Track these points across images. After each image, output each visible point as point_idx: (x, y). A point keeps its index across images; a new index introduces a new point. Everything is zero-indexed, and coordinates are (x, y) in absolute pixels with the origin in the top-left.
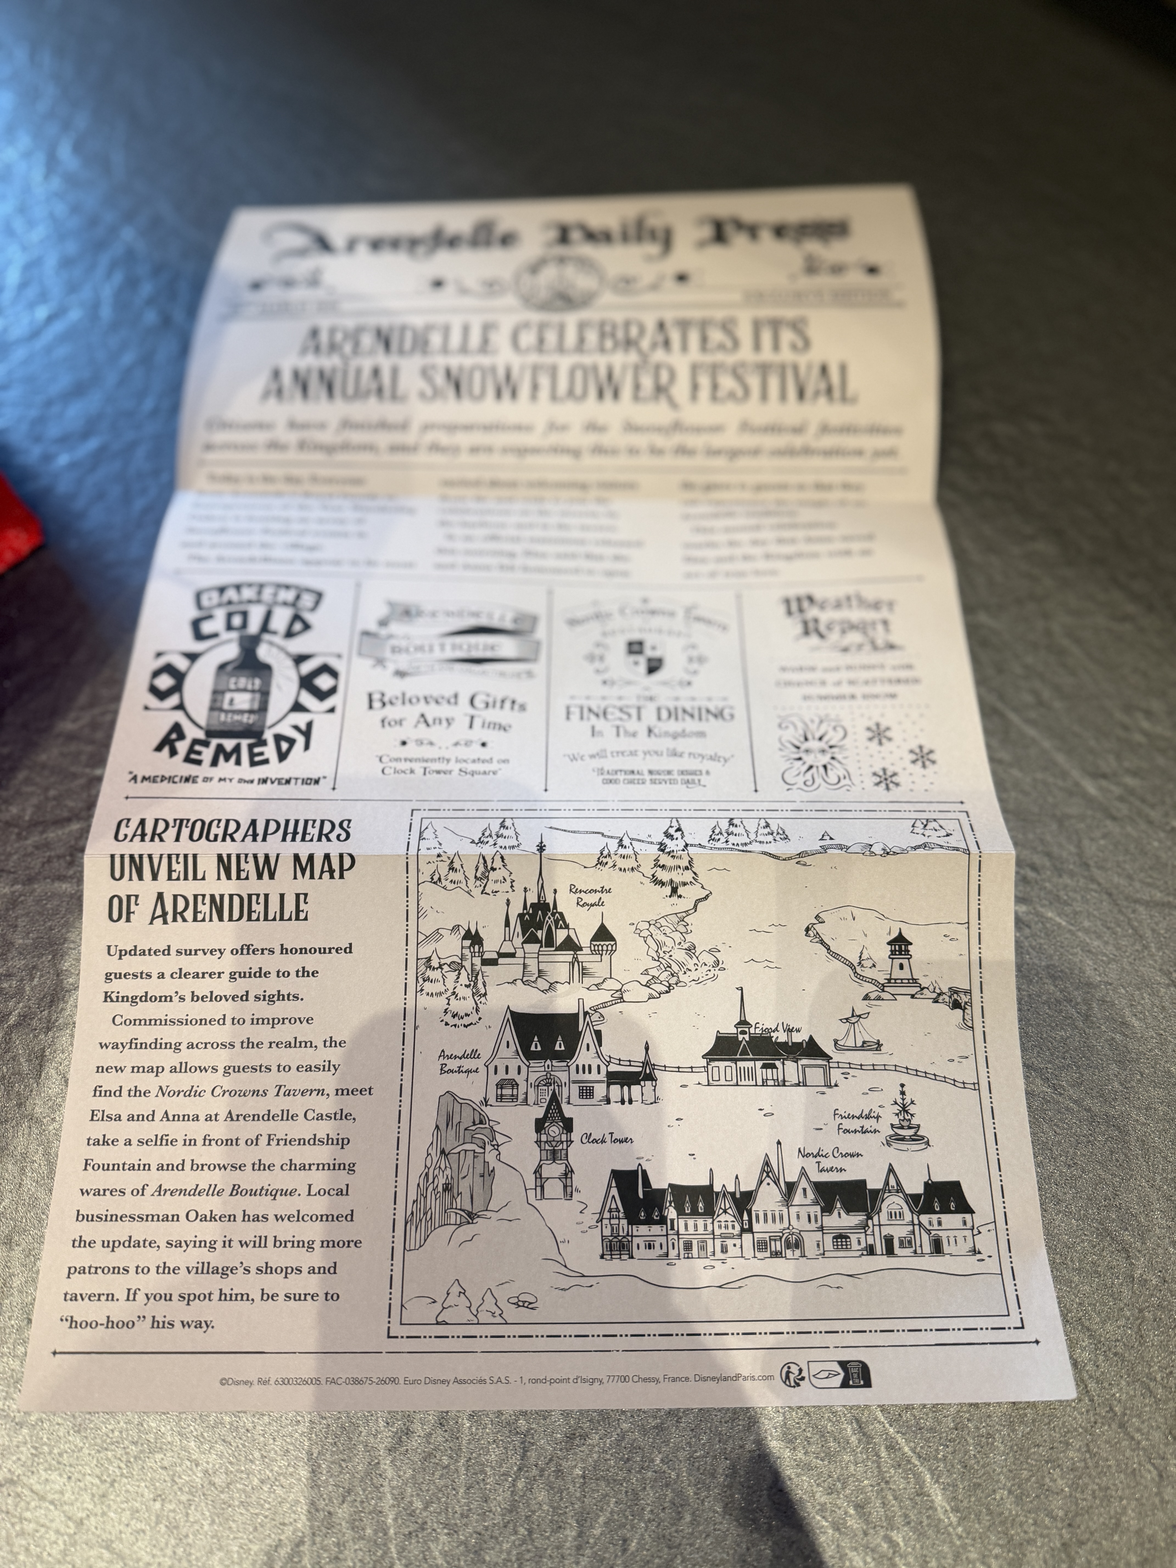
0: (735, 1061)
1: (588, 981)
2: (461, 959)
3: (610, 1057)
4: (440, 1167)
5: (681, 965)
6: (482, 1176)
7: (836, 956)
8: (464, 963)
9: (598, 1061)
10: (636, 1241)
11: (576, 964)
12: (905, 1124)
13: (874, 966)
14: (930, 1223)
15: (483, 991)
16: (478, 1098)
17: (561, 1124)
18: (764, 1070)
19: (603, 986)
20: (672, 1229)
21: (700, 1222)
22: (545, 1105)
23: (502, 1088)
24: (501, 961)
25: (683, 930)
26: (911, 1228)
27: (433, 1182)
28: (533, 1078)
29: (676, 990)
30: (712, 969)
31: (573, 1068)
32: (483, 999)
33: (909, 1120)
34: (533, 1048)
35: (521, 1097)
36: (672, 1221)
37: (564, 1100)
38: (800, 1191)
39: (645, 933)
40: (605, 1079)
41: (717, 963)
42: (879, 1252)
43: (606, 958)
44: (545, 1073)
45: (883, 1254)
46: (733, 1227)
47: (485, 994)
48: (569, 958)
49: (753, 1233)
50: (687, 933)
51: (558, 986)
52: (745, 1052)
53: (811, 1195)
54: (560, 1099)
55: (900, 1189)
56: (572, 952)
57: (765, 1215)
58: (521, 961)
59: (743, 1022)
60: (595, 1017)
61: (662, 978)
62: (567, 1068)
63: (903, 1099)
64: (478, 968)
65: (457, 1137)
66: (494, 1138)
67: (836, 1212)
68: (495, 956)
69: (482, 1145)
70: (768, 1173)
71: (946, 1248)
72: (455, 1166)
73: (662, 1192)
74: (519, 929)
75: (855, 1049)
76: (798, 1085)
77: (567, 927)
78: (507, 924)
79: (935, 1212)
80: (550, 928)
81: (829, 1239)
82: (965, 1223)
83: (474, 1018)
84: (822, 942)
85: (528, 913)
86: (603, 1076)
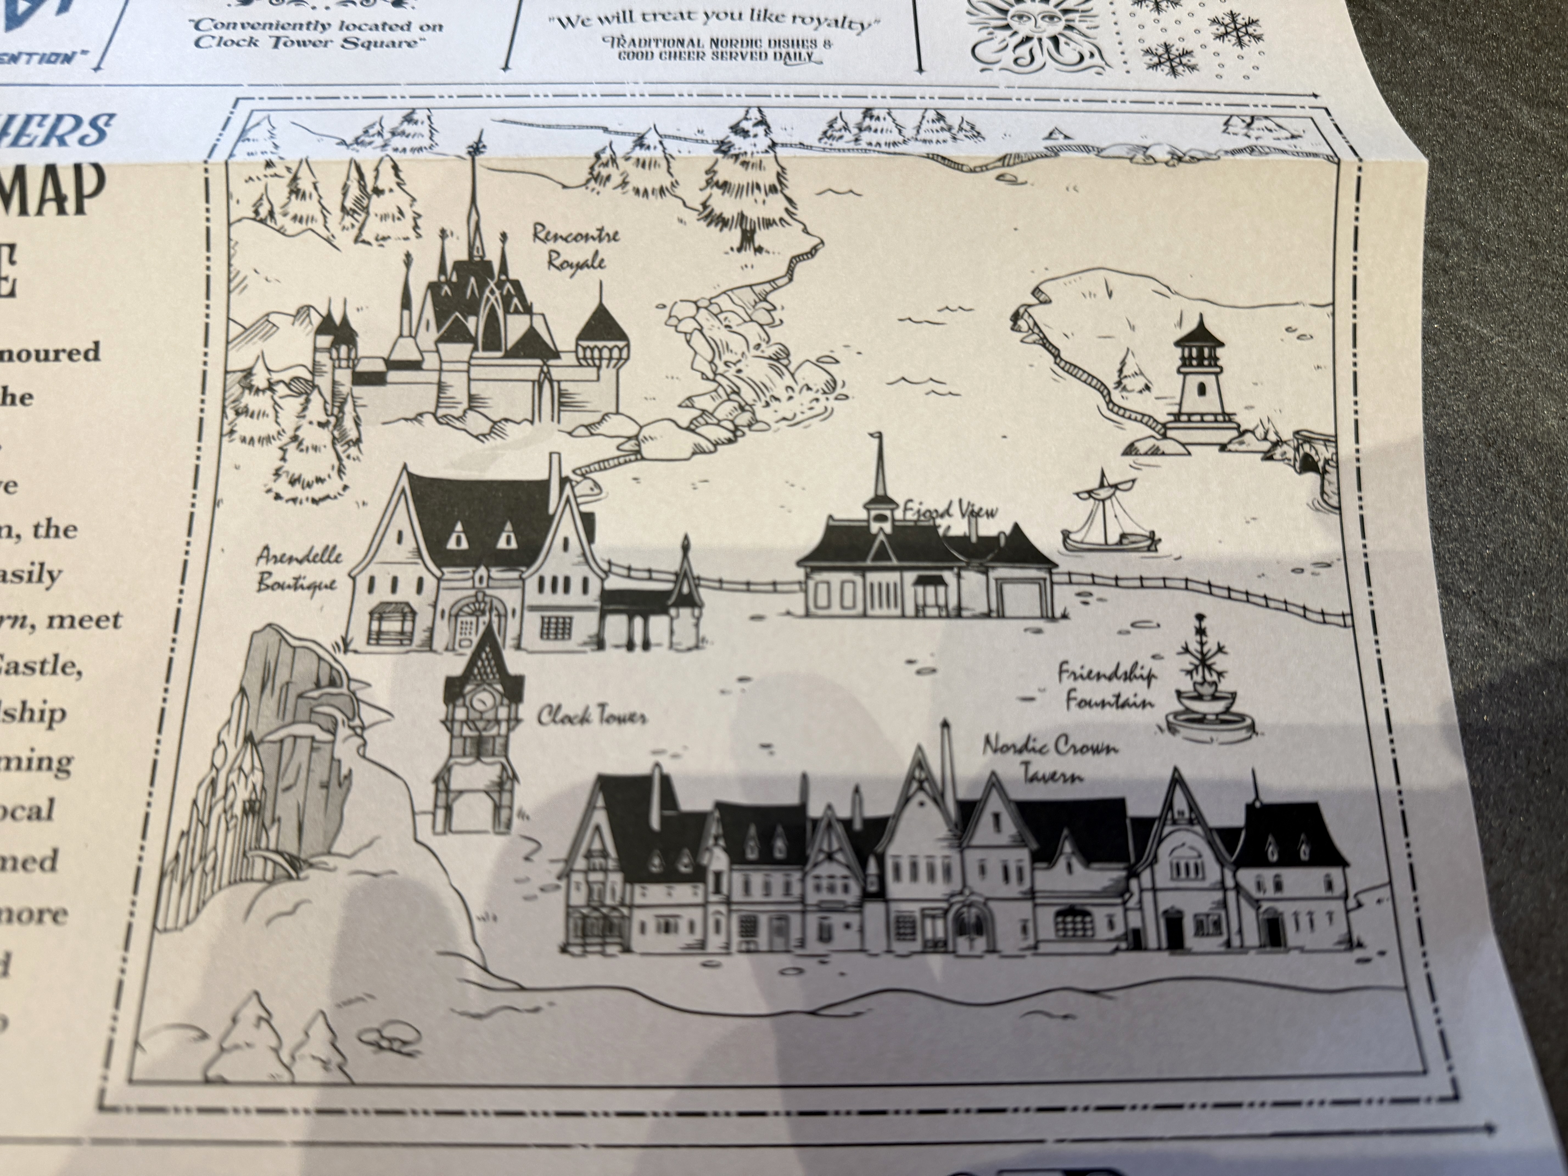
0: (863, 571)
1: (569, 419)
2: (313, 373)
3: (610, 563)
4: (241, 769)
5: (759, 388)
6: (325, 786)
7: (1072, 369)
8: (318, 381)
9: (585, 571)
10: (639, 915)
11: (546, 385)
12: (1207, 690)
13: (1147, 388)
14: (1259, 886)
15: (353, 434)
16: (329, 637)
17: (499, 687)
18: (920, 589)
19: (603, 429)
20: (717, 891)
21: (777, 878)
22: (469, 652)
23: (380, 619)
24: (392, 376)
25: (764, 318)
26: (1218, 896)
27: (225, 797)
28: (447, 600)
29: (750, 439)
30: (822, 398)
31: (532, 584)
32: (353, 451)
33: (1215, 684)
34: (452, 545)
35: (420, 636)
36: (718, 875)
37: (510, 642)
38: (986, 820)
39: (688, 326)
40: (598, 604)
41: (832, 384)
42: (1152, 943)
43: (607, 373)
44: (473, 592)
45: (1159, 949)
46: (846, 889)
47: (358, 441)
48: (533, 374)
49: (886, 901)
50: (772, 325)
51: (509, 427)
52: (881, 554)
53: (1009, 827)
54: (500, 640)
55: (1196, 817)
56: (539, 362)
57: (914, 866)
58: (434, 377)
59: (881, 499)
60: (583, 488)
61: (720, 414)
62: (520, 583)
63: (1202, 644)
64: (344, 390)
65: (281, 711)
66: (356, 714)
67: (1062, 863)
68: (380, 366)
69: (330, 726)
70: (921, 782)
71: (1292, 936)
72: (271, 768)
73: (700, 818)
74: (429, 313)
75: (1105, 548)
76: (988, 615)
77: (528, 310)
78: (406, 303)
79: (1267, 864)
80: (493, 311)
81: (1047, 916)
82: (1330, 886)
83: (333, 485)
84: (1045, 342)
85: (448, 282)
86: (593, 598)
